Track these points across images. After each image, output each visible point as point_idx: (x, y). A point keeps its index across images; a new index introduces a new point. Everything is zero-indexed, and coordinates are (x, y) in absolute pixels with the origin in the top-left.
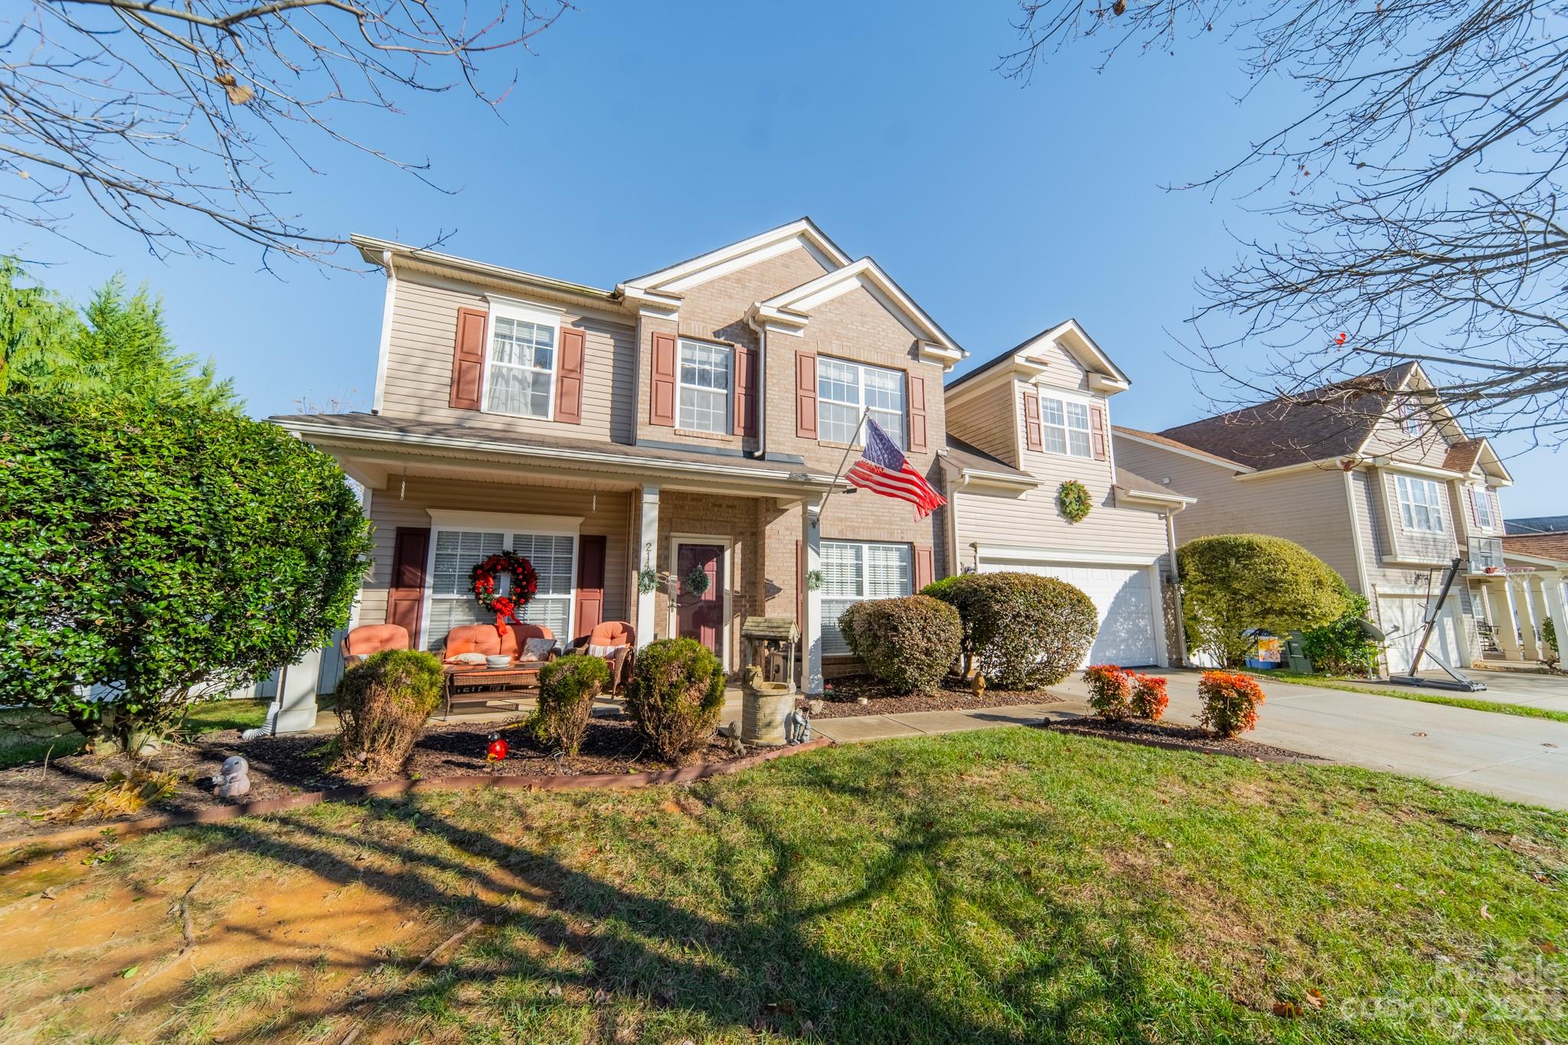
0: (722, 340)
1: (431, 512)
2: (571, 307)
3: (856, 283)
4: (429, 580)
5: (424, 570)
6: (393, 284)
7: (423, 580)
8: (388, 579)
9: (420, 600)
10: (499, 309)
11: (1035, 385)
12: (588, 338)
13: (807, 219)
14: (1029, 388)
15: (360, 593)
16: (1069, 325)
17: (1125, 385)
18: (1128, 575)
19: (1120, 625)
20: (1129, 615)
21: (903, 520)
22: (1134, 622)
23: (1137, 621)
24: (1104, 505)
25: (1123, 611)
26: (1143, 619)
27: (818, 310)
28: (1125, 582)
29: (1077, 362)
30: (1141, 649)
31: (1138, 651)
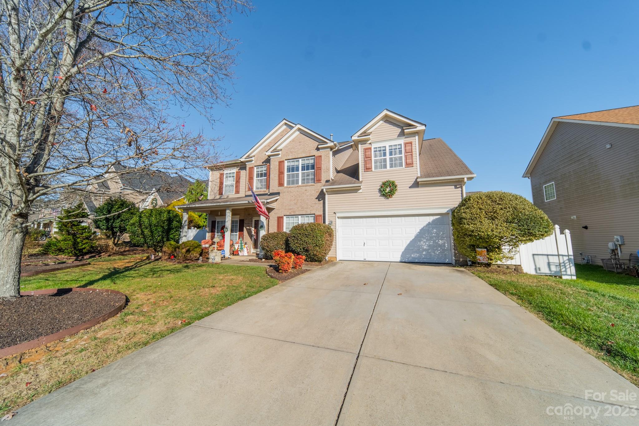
0: (264, 164)
1: (216, 217)
2: (237, 166)
3: (298, 133)
4: (216, 231)
5: (215, 229)
6: (211, 172)
8: (211, 231)
9: (215, 235)
10: (226, 171)
12: (241, 172)
13: (284, 119)
14: (367, 146)
15: (207, 233)
16: (385, 112)
17: (423, 128)
18: (431, 219)
19: (423, 243)
20: (431, 238)
21: (311, 206)
22: (434, 241)
23: (437, 241)
24: (410, 187)
25: (426, 236)
26: (442, 240)
27: (286, 146)
28: (429, 223)
29: (396, 125)
30: (439, 255)
31: (436, 255)
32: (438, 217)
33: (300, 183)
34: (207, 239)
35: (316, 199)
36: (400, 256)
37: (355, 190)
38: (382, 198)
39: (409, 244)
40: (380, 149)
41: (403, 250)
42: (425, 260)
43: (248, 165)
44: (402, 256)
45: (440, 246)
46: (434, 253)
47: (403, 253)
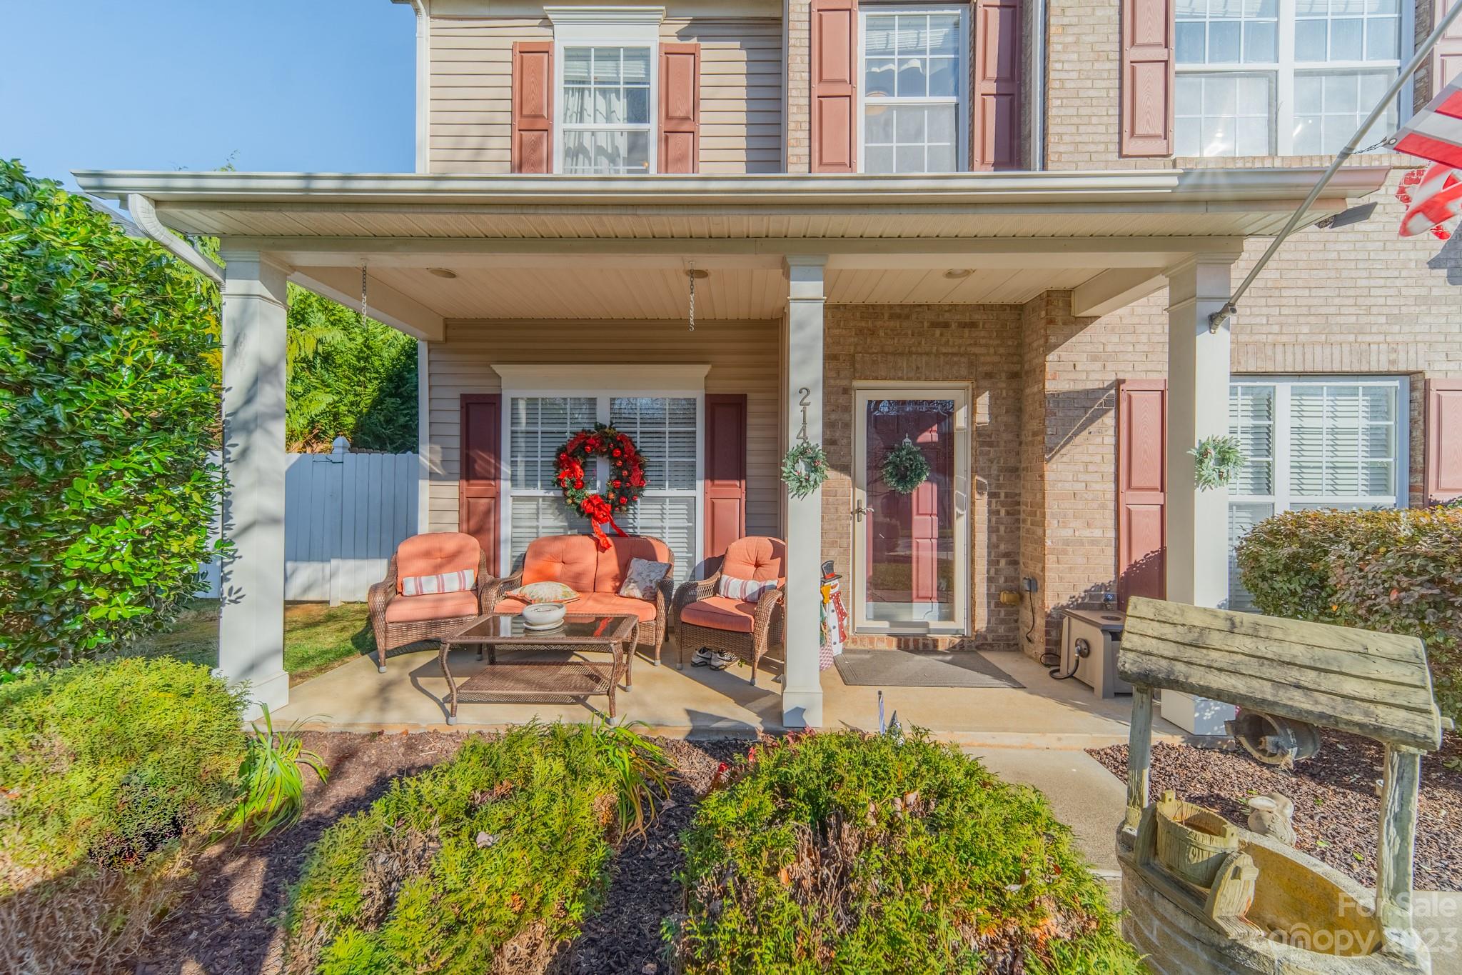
1: (498, 369)
4: (506, 469)
5: (498, 457)
7: (498, 470)
8: (456, 467)
9: (496, 498)
10: (569, 32)
12: (704, 56)
15: (425, 487)
34: (424, 527)
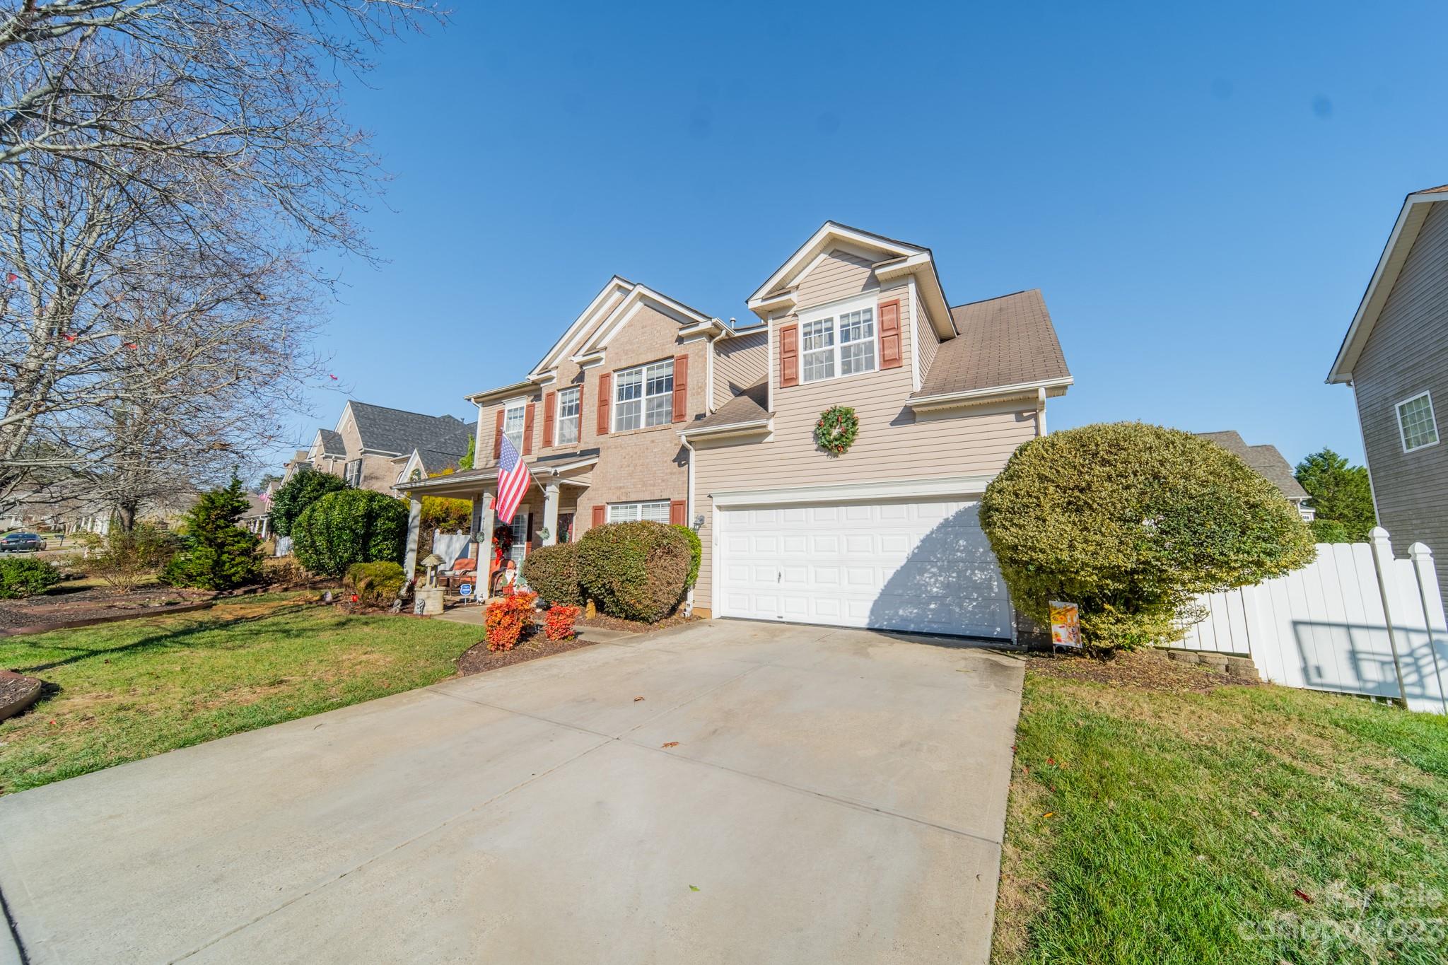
0: (575, 384)
2: (527, 393)
3: (640, 305)
6: (481, 410)
11: (795, 315)
13: (615, 276)
14: (787, 321)
16: (828, 229)
17: (925, 257)
18: (953, 509)
19: (930, 578)
20: (952, 564)
21: (663, 481)
22: (961, 574)
23: (969, 572)
24: (893, 423)
25: (939, 560)
26: (982, 570)
27: (615, 340)
28: (947, 520)
29: (858, 260)
30: (973, 613)
31: (966, 616)
32: (970, 504)
33: (643, 425)
35: (674, 461)
36: (867, 613)
37: (757, 436)
38: (822, 453)
39: (893, 579)
40: (818, 327)
41: (875, 597)
42: (936, 628)
43: (546, 389)
44: (872, 612)
45: (977, 587)
46: (961, 607)
47: (876, 603)
